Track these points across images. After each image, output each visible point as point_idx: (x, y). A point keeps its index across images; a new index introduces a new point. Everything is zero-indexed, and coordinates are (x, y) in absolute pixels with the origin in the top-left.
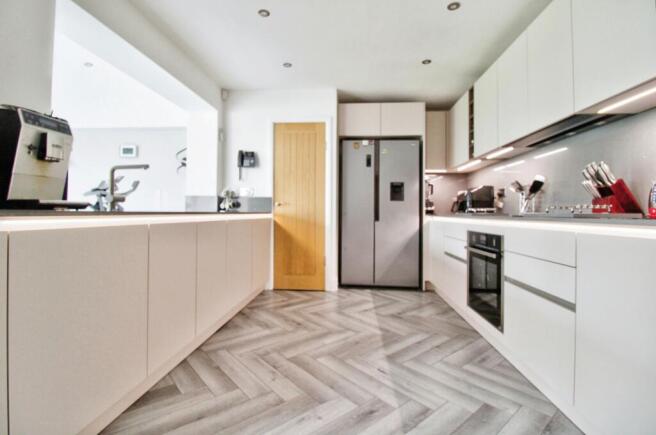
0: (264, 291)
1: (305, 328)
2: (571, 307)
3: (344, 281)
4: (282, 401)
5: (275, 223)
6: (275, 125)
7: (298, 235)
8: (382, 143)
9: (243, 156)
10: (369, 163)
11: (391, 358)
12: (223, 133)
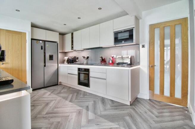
2: (105, 79)
4: (59, 122)
8: (46, 42)
10: (42, 49)
11: (70, 101)
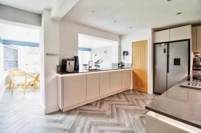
0: (130, 89)
1: (128, 102)
3: (155, 92)
4: (105, 114)
5: (133, 71)
6: (133, 43)
7: (139, 75)
8: (170, 43)
9: (124, 52)
12: (120, 47)
